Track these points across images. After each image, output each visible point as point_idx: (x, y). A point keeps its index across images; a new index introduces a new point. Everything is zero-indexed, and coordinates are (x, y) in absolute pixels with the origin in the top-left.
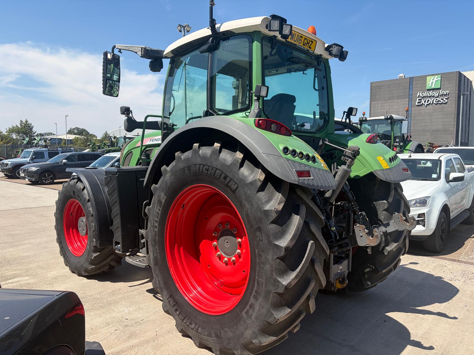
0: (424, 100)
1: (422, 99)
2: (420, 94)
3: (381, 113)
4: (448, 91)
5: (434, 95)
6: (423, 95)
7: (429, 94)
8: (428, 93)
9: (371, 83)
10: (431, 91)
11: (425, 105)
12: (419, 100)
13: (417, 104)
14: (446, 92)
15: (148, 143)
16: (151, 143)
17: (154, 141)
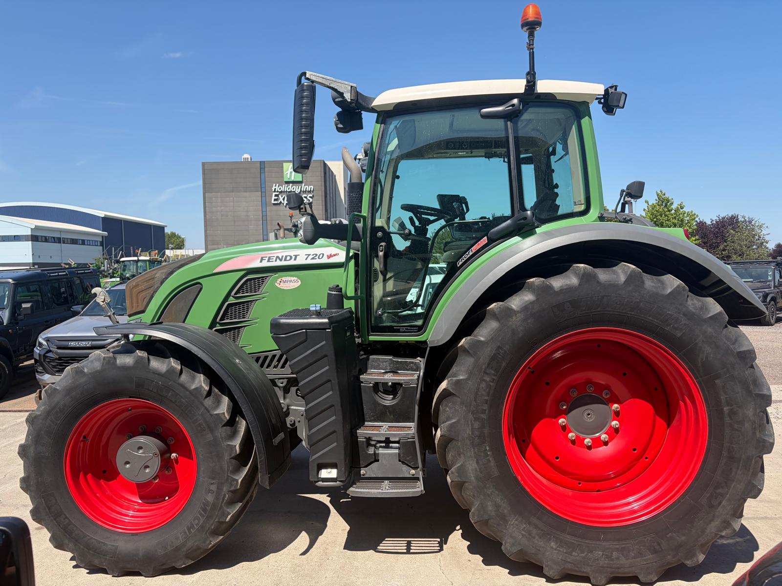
0: (282, 197)
1: (279, 194)
2: (277, 187)
3: (222, 213)
4: (312, 187)
5: (294, 190)
6: (280, 189)
7: (289, 189)
8: (287, 187)
9: (203, 163)
10: (291, 185)
11: (285, 205)
12: (276, 196)
13: (273, 202)
14: (310, 187)
15: (257, 264)
16: (265, 264)
17: (273, 261)
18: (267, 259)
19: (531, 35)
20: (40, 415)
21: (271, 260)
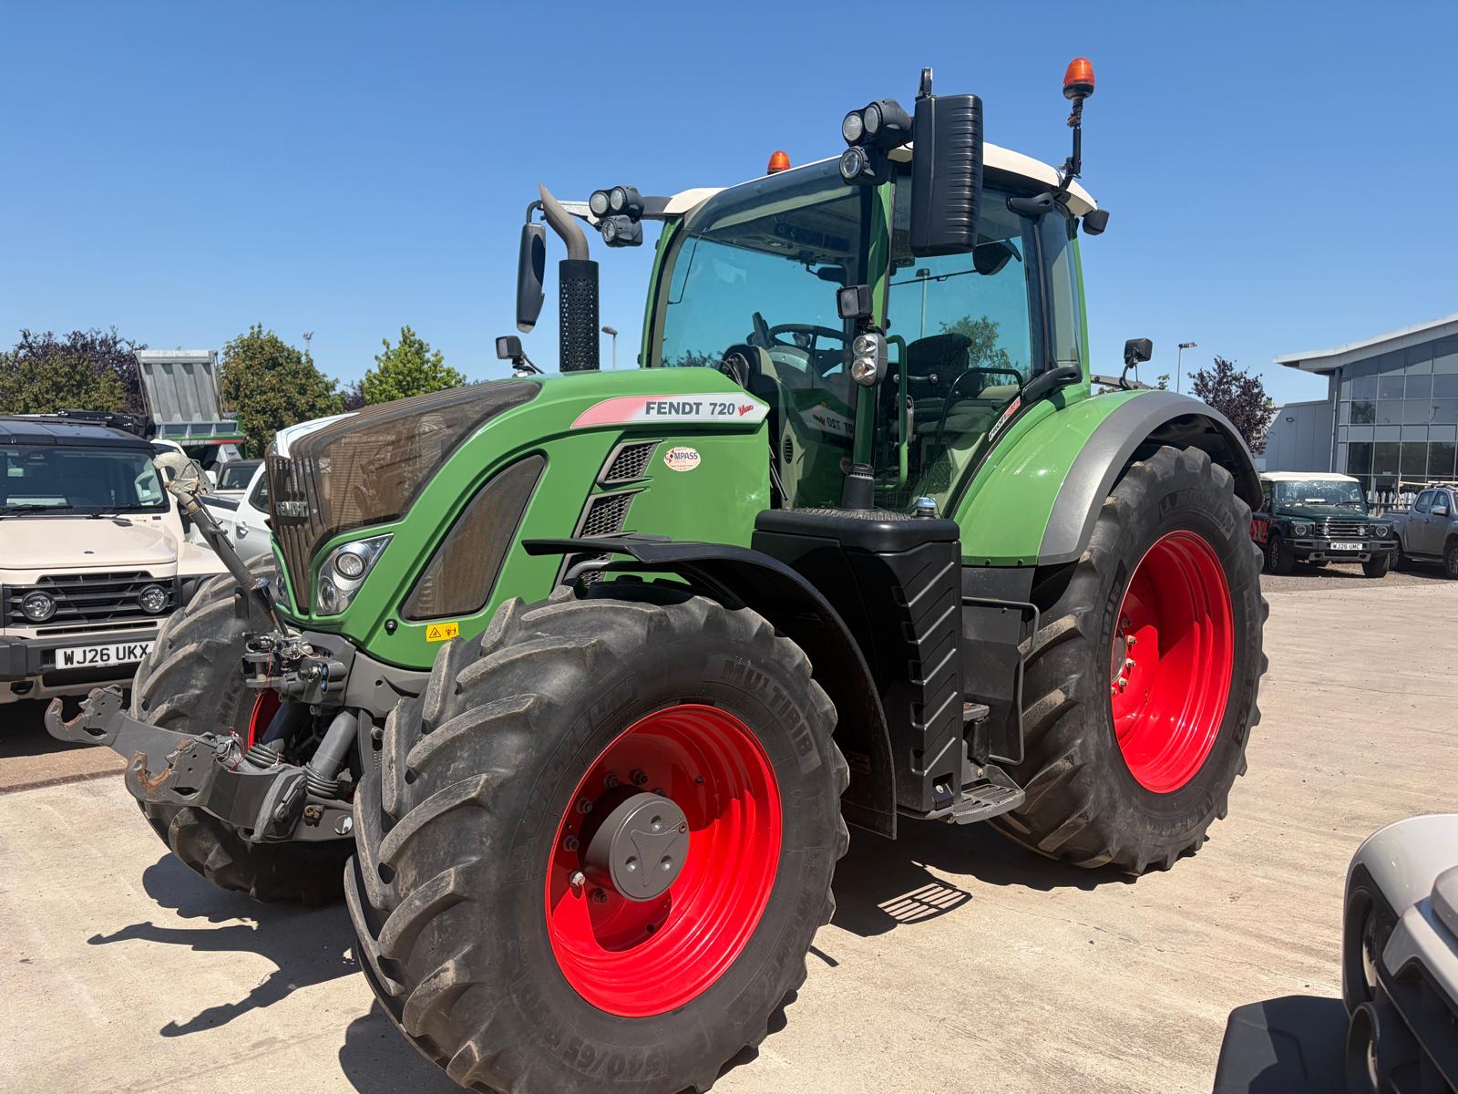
15: (640, 417)
16: (654, 417)
17: (665, 413)
18: (656, 406)
19: (1078, 106)
20: (514, 778)
21: (662, 410)
